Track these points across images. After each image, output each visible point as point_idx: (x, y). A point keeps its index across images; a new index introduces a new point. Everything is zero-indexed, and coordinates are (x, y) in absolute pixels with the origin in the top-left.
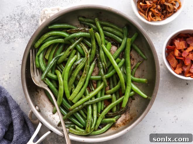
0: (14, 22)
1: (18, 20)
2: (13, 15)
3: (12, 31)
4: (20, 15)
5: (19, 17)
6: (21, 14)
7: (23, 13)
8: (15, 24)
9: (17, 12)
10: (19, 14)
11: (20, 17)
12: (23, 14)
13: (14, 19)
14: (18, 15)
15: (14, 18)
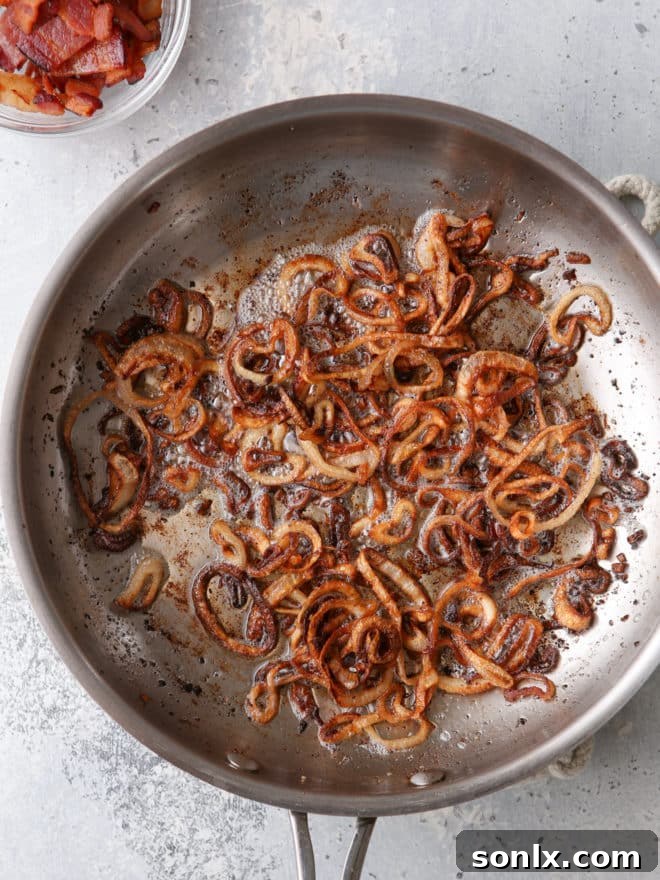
0: (150, 788)
1: (135, 771)
2: (114, 795)
3: (196, 796)
4: (113, 759)
5: (124, 767)
6: (104, 756)
7: (97, 744)
8: (161, 783)
9: (96, 777)
10: (108, 767)
11: (121, 761)
12: (105, 747)
13: (135, 793)
14: (113, 771)
15: (130, 789)
